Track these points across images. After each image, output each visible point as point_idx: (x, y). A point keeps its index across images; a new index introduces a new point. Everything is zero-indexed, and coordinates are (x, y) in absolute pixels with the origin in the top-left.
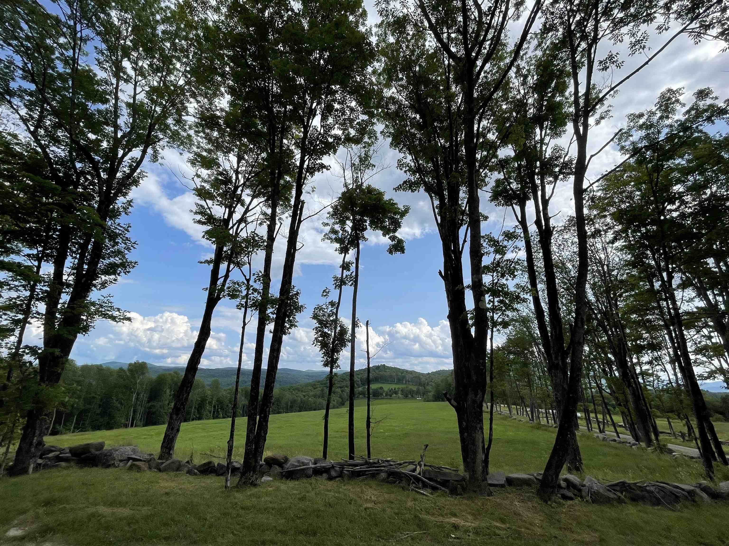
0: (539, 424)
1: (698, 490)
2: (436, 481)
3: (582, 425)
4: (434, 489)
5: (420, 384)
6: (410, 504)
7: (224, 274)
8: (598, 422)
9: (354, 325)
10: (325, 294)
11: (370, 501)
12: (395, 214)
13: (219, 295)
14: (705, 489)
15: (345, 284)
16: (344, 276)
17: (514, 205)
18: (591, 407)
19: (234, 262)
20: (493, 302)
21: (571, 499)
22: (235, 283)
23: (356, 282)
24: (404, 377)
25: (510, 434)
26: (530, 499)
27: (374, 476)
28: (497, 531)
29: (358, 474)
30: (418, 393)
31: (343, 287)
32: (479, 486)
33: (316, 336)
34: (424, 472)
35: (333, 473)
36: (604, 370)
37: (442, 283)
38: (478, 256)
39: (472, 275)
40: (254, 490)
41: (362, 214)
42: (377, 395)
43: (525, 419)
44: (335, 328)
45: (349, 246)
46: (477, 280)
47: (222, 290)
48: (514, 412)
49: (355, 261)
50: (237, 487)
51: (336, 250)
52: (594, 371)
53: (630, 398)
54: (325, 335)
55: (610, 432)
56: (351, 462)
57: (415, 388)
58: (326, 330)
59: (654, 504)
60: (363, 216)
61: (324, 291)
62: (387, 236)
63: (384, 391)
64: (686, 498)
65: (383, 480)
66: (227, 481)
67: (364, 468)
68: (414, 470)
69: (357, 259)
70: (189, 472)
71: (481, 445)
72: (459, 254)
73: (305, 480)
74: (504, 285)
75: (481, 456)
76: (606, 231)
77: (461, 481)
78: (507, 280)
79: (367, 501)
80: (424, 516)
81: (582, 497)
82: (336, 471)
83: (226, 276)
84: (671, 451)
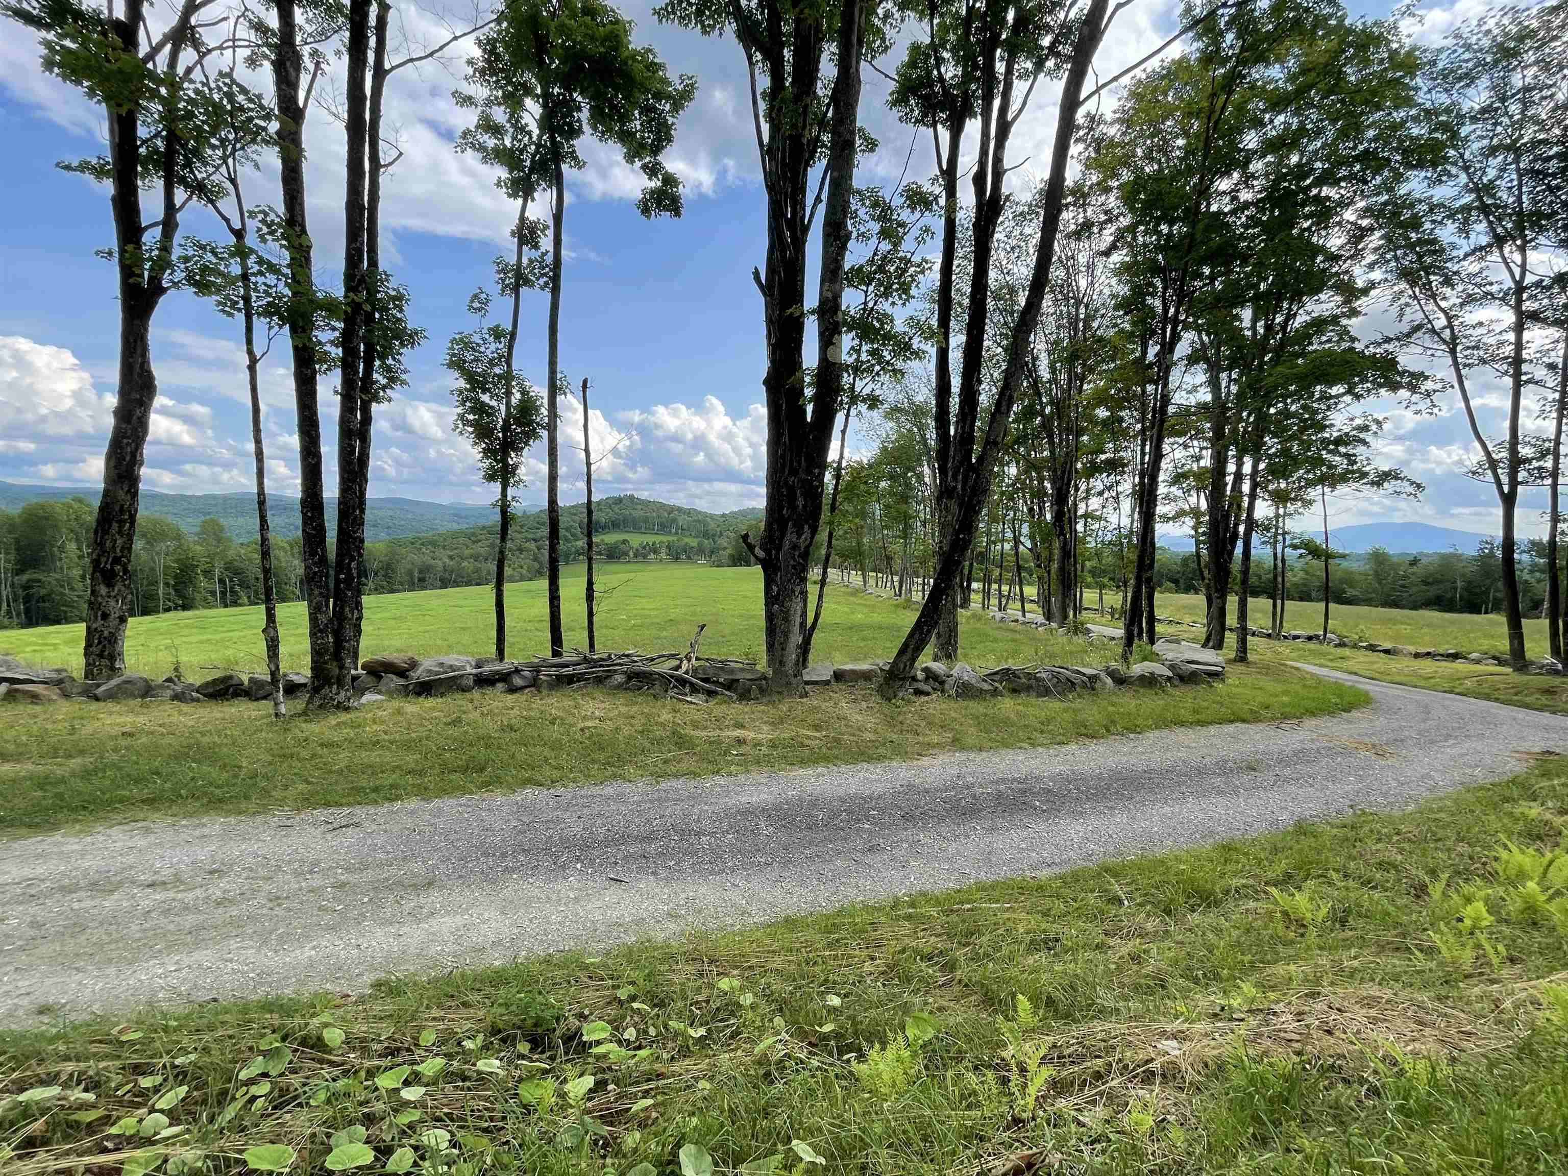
0: (909, 601)
1: (1103, 675)
2: (717, 683)
3: (976, 599)
4: (711, 694)
5: (706, 535)
6: (665, 716)
7: (160, 215)
8: (1001, 596)
9: (554, 390)
10: (476, 305)
11: (592, 717)
12: (658, 96)
13: (155, 281)
14: (1112, 674)
15: (528, 282)
16: (525, 261)
17: (939, 126)
18: (996, 573)
19: (183, 181)
20: (858, 352)
21: (928, 694)
22: (203, 248)
23: (555, 281)
24: (674, 520)
25: (859, 617)
26: (865, 698)
27: (599, 681)
28: (807, 742)
29: (570, 680)
30: (701, 551)
31: (523, 290)
32: (789, 684)
33: (460, 410)
34: (695, 670)
35: (518, 681)
36: (1031, 510)
37: (759, 301)
38: (838, 238)
39: (823, 281)
40: (344, 717)
41: (569, 81)
42: (614, 555)
43: (887, 593)
44: (509, 394)
45: (534, 177)
46: (830, 295)
47: (162, 263)
48: (872, 582)
49: (551, 223)
50: (304, 713)
51: (498, 185)
52: (1016, 510)
53: (1057, 553)
54: (481, 409)
55: (1014, 609)
56: (557, 660)
57: (693, 542)
58: (485, 398)
59: (1040, 695)
60: (568, 89)
61: (476, 296)
62: (638, 164)
63: (631, 548)
64: (1084, 685)
65: (619, 687)
66: (276, 704)
67: (581, 669)
68: (678, 668)
69: (558, 218)
70: (176, 697)
71: (798, 620)
72: (800, 231)
73: (458, 696)
74: (886, 315)
75: (796, 639)
76: (1102, 226)
77: (760, 679)
78: (893, 304)
79: (584, 718)
80: (689, 731)
81: (943, 691)
82: (524, 677)
83: (169, 224)
84: (1088, 631)
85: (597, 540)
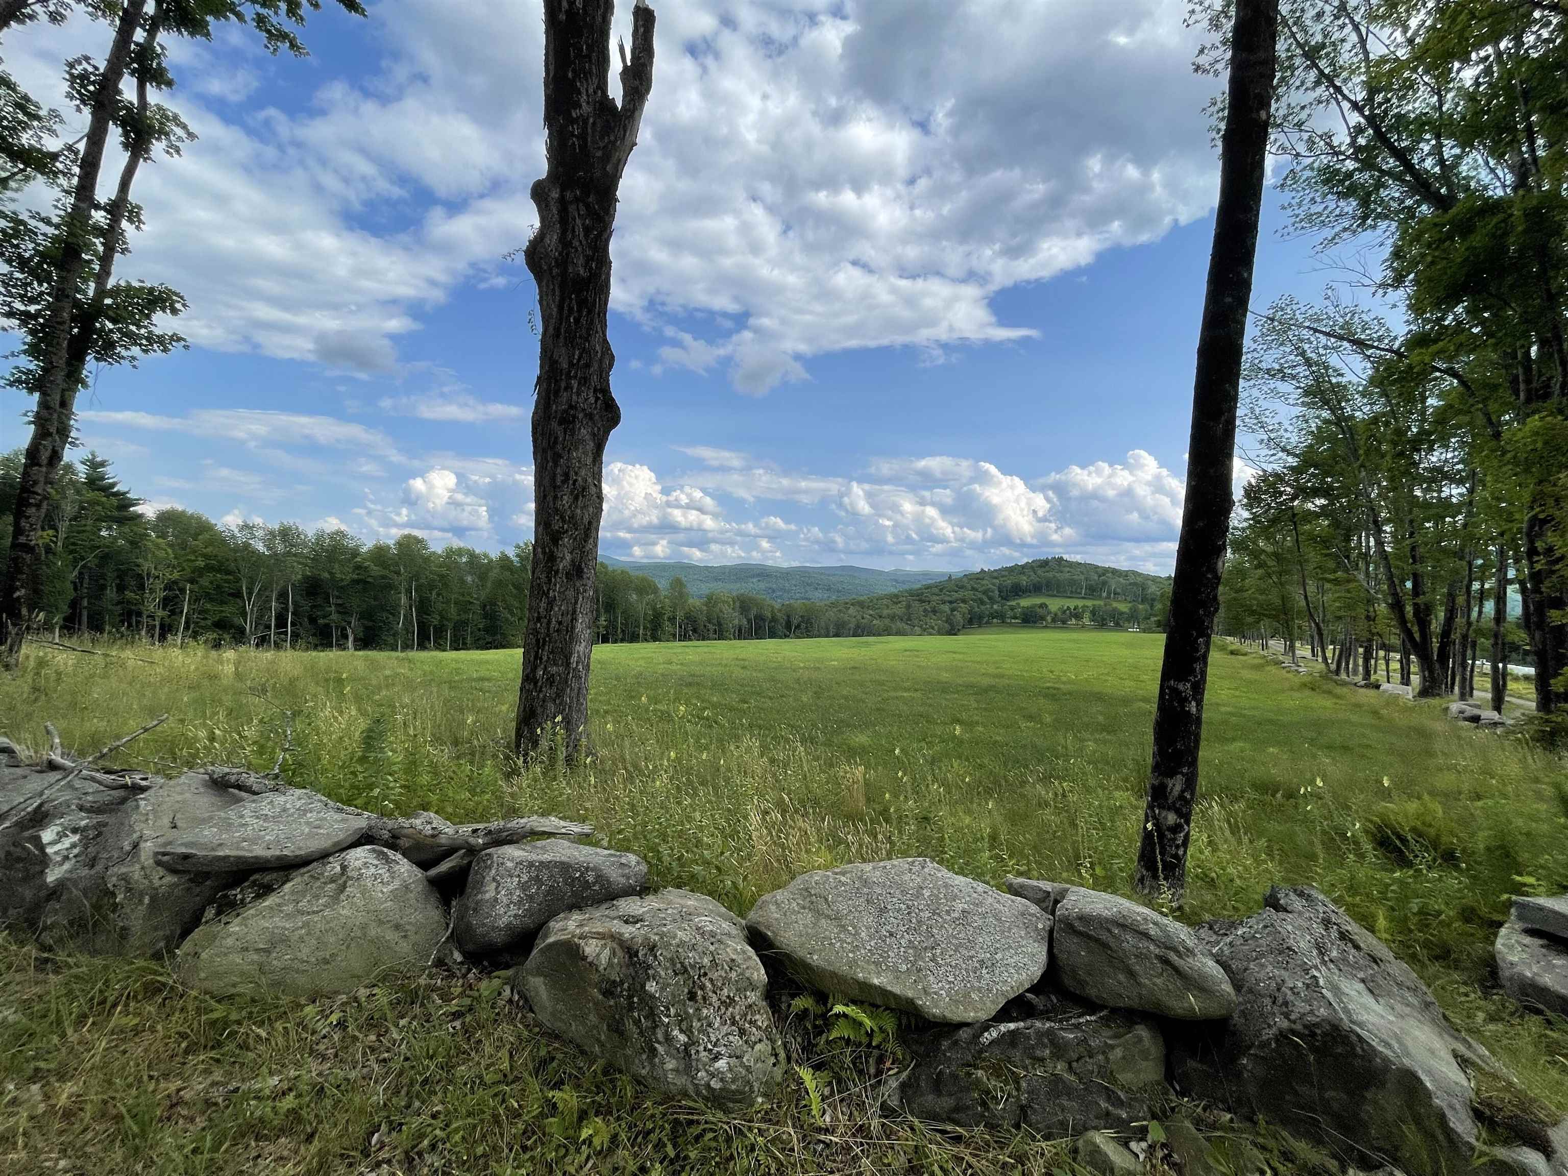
24: (1104, 583)
30: (1133, 617)
42: (1030, 619)
57: (1123, 607)
63: (1049, 613)
85: (1013, 603)
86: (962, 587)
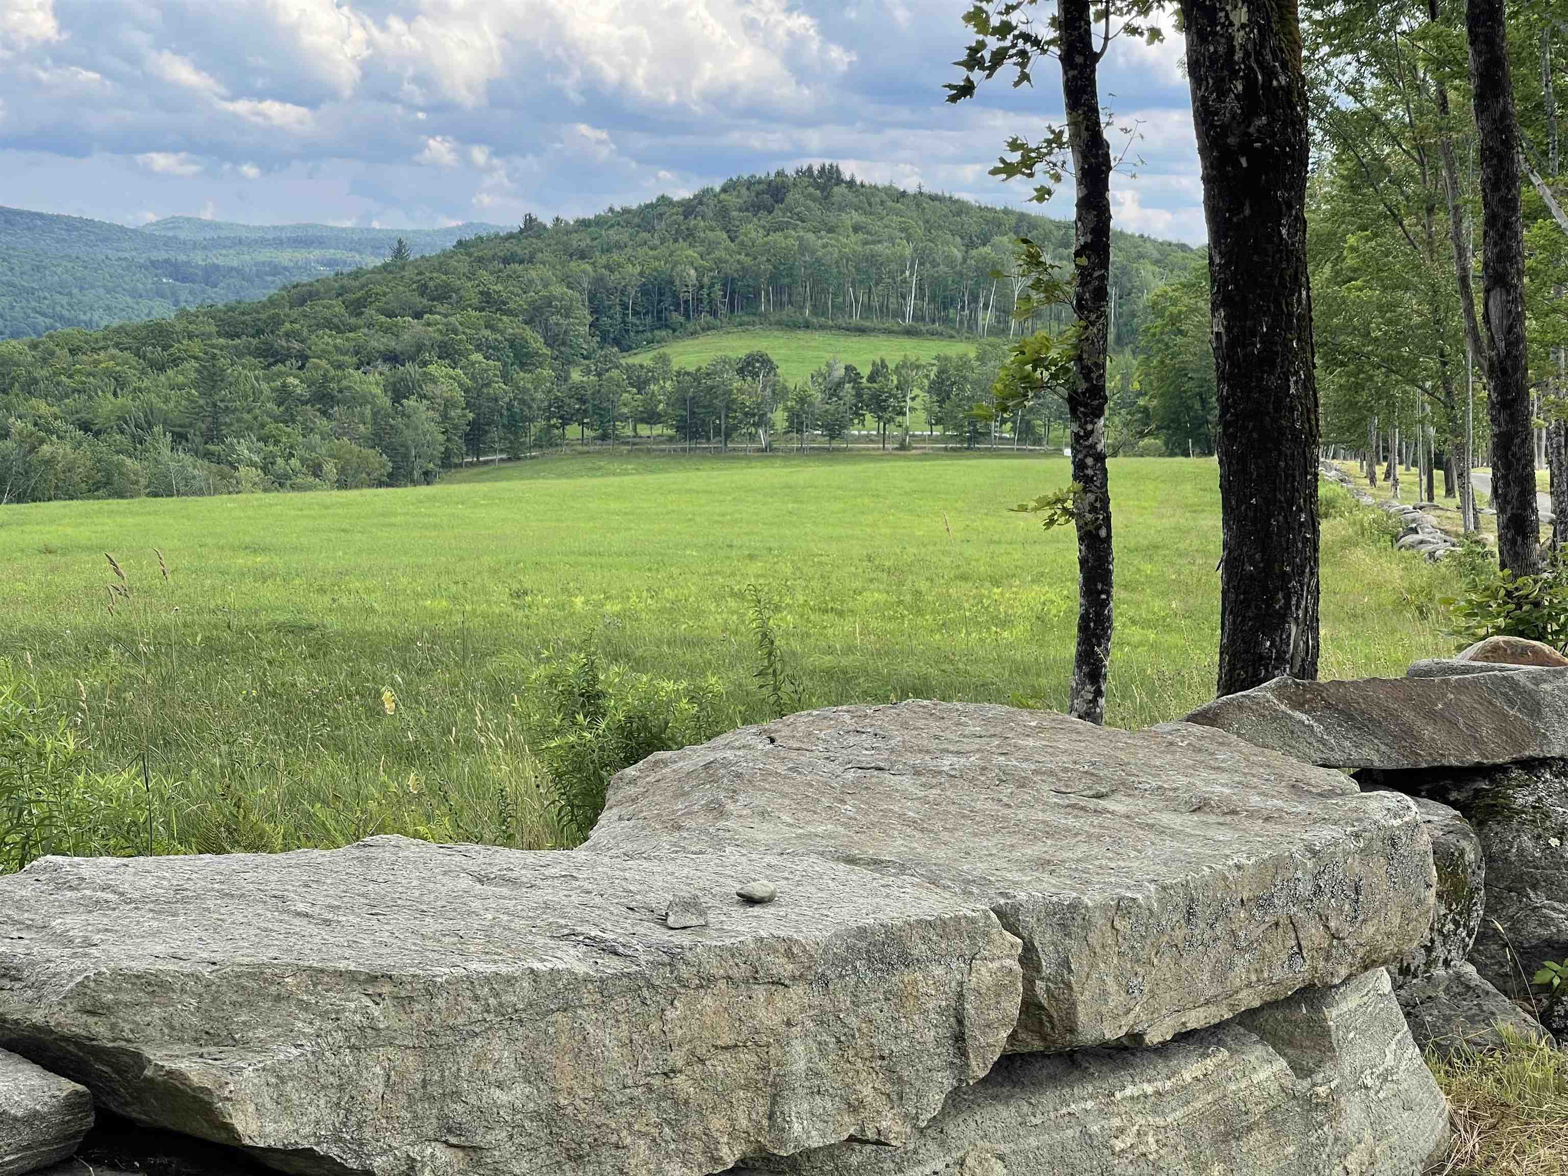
85: (644, 358)
86: (443, 294)
